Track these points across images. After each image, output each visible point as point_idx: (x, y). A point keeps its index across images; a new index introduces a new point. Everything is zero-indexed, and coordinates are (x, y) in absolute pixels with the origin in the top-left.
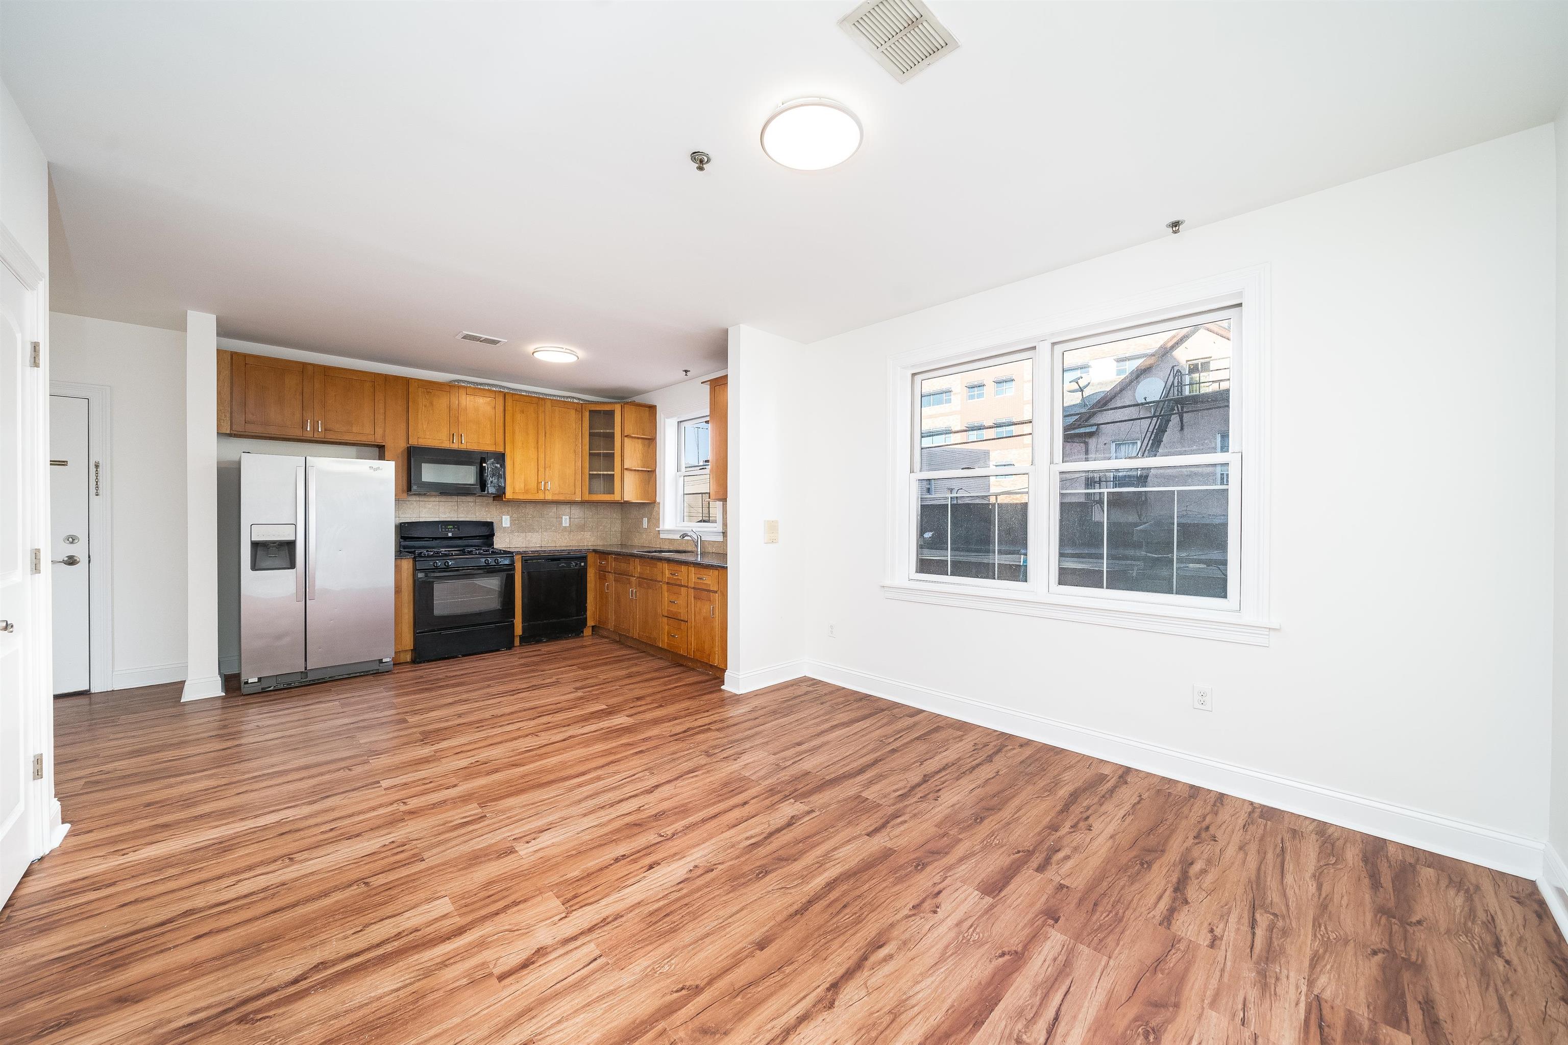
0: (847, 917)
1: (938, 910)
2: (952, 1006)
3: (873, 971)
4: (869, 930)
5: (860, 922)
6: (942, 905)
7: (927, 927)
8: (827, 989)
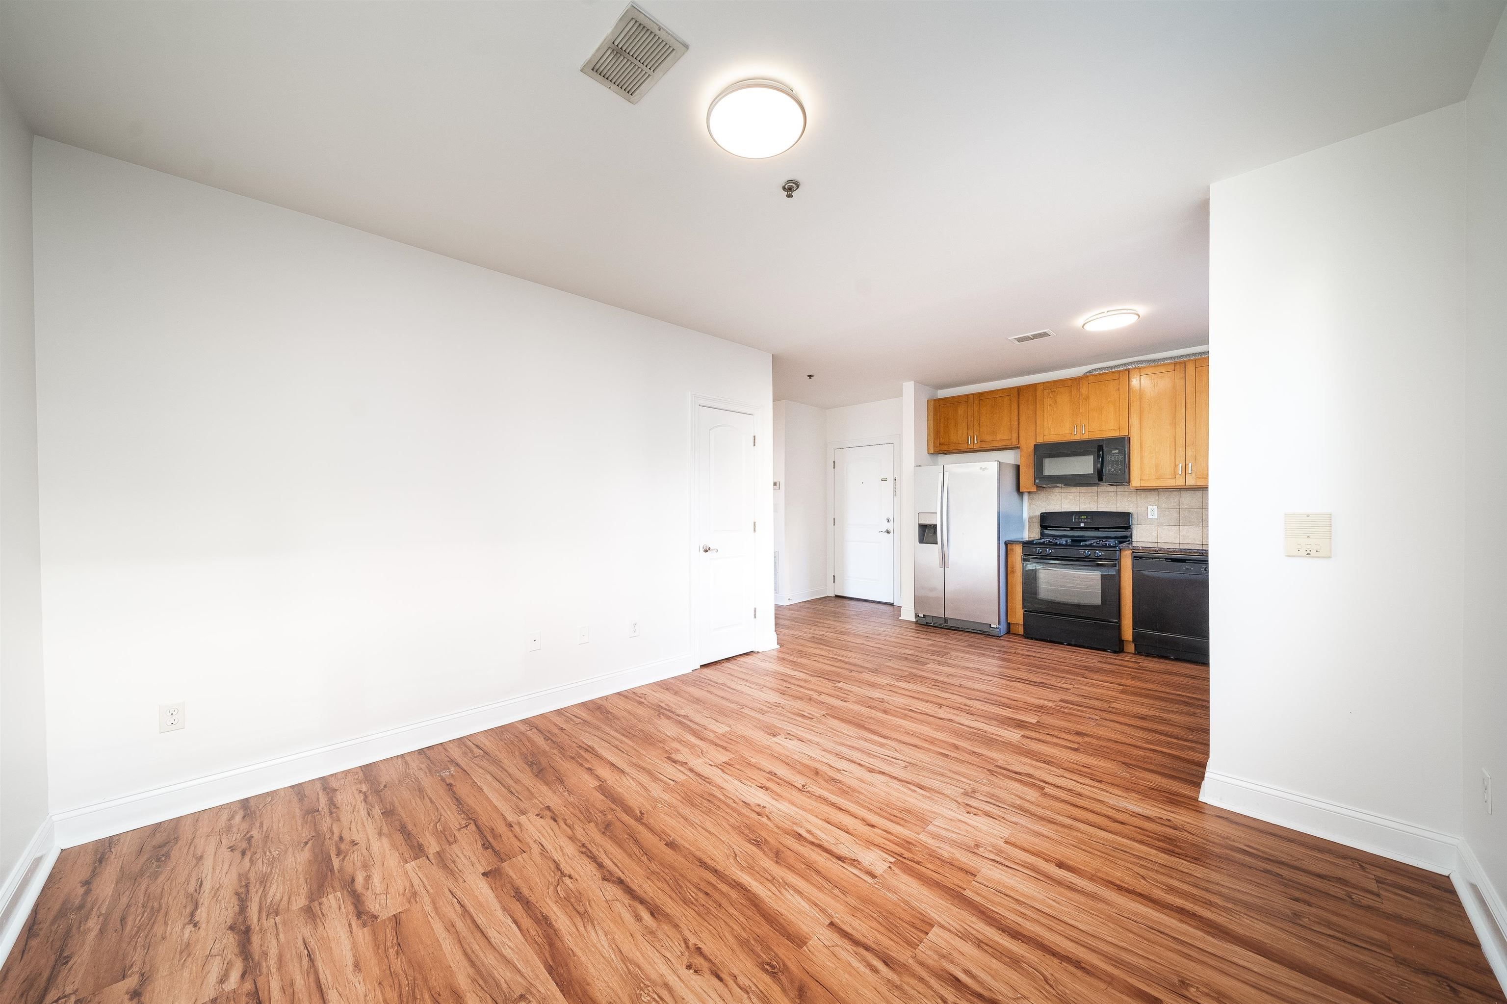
0: (693, 895)
1: (692, 971)
2: (575, 955)
3: (628, 906)
4: (672, 907)
5: (685, 903)
6: (698, 977)
7: (668, 955)
8: (620, 878)
